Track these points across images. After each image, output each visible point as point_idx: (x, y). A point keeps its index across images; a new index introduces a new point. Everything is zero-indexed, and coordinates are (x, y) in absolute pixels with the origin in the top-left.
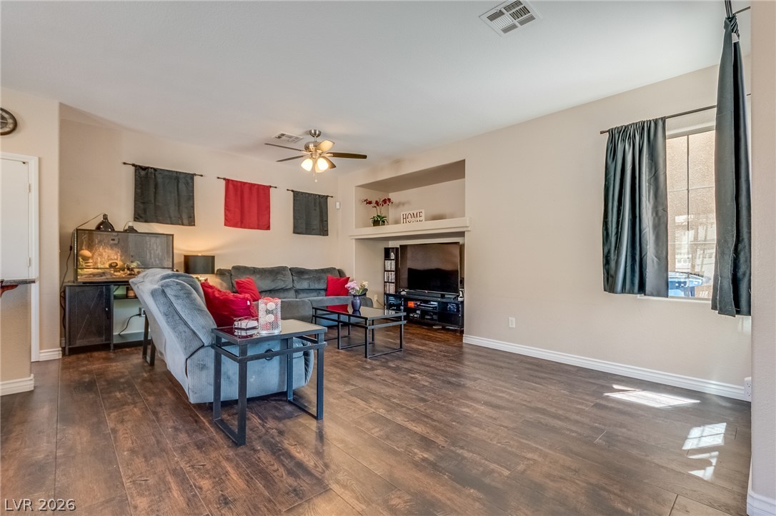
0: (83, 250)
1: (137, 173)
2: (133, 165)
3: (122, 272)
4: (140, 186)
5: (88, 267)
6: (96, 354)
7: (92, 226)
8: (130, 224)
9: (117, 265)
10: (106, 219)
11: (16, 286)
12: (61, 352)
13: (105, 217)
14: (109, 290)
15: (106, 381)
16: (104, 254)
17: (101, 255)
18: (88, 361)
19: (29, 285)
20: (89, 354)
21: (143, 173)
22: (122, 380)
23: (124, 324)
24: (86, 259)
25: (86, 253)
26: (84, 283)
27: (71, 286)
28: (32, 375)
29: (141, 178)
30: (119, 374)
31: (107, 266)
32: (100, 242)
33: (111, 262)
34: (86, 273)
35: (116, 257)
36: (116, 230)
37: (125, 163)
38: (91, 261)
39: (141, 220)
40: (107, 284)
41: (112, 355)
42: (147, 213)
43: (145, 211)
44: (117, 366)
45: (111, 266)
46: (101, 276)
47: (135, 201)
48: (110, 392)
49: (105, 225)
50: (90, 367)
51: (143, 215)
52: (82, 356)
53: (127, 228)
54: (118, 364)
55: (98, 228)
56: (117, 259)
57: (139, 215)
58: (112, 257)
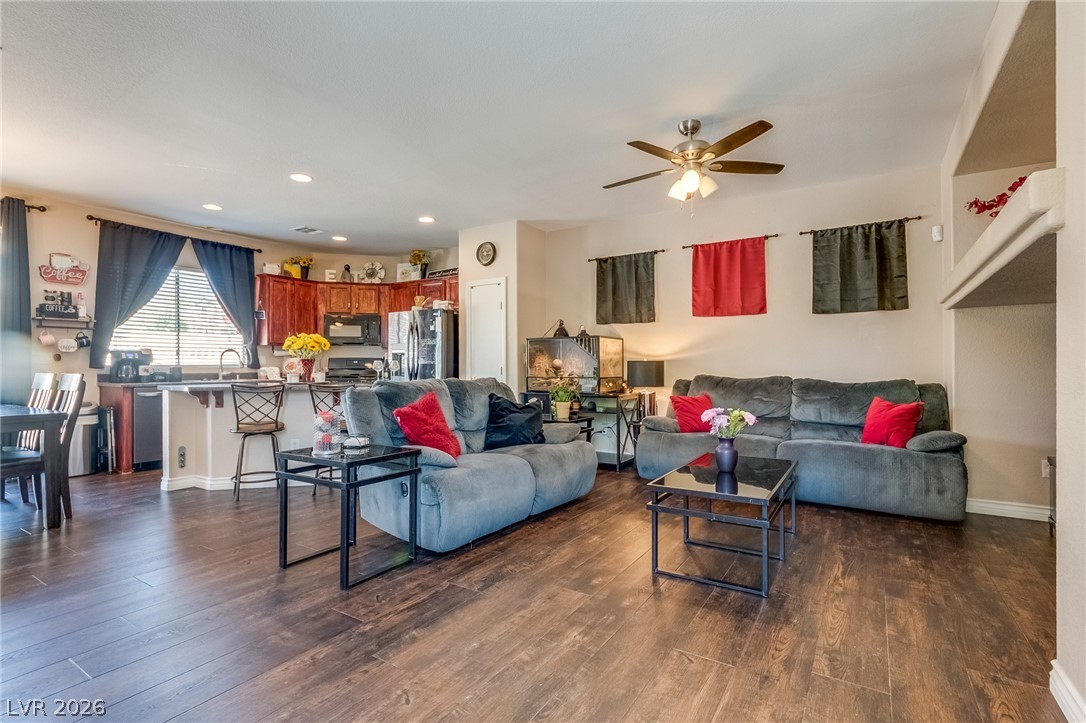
1: (599, 268)
2: (597, 259)
4: (602, 282)
21: (605, 266)
29: (602, 272)
37: (589, 261)
39: (603, 321)
47: (597, 300)
51: (604, 316)
57: (601, 316)
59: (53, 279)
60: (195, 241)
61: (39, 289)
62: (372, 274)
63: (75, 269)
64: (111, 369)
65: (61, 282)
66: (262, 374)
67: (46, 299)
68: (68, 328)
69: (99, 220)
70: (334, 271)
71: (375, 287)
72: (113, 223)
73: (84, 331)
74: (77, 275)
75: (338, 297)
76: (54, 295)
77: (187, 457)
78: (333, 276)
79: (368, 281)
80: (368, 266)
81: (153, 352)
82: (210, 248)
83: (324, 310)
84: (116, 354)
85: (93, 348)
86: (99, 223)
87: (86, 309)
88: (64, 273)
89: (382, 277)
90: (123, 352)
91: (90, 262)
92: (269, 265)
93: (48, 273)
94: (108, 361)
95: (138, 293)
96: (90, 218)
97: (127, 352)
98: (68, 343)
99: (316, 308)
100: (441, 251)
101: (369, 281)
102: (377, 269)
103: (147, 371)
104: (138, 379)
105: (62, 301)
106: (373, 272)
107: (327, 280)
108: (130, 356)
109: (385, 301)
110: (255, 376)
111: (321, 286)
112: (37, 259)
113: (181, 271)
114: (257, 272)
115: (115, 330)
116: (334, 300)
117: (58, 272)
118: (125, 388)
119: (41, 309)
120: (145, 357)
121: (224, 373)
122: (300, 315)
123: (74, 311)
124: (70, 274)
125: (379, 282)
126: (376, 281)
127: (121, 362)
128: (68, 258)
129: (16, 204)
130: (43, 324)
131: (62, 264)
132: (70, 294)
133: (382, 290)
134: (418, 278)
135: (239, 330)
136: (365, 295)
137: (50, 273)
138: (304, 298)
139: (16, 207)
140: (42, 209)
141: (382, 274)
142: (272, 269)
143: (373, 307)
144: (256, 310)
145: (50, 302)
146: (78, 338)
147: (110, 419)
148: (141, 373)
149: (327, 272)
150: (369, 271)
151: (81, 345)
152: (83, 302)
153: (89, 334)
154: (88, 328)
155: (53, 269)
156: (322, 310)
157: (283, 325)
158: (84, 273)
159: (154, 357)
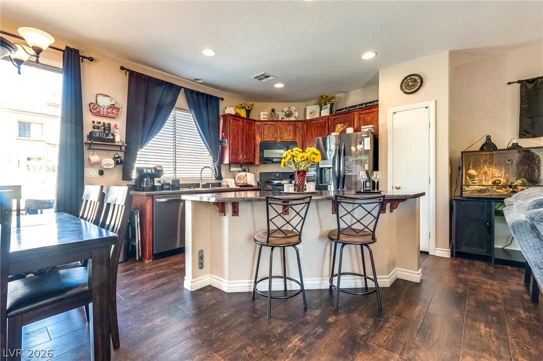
0: (470, 169)
1: (524, 89)
2: (518, 82)
3: (504, 189)
4: (527, 101)
5: (474, 184)
6: (477, 263)
7: (477, 147)
8: (514, 141)
9: (500, 183)
10: (490, 139)
11: (406, 199)
12: (450, 253)
13: (488, 138)
14: (490, 206)
15: (477, 301)
16: (488, 172)
17: (485, 173)
18: (469, 268)
19: (417, 199)
20: (471, 261)
21: (530, 86)
22: (493, 308)
23: (508, 239)
24: (472, 177)
25: (472, 172)
26: (468, 198)
27: (458, 200)
28: (420, 270)
29: (527, 92)
30: (492, 299)
31: (490, 183)
32: (485, 161)
33: (494, 179)
34: (471, 189)
35: (500, 175)
36: (498, 148)
37: (509, 83)
38: (476, 179)
39: (528, 135)
40: (489, 200)
41: (492, 270)
42: (536, 127)
43: (533, 125)
44: (492, 285)
45: (494, 183)
46: (484, 193)
47: (520, 117)
48: (475, 320)
49: (489, 146)
50: (467, 277)
51: (530, 131)
52: (466, 261)
53: (510, 145)
54: (495, 282)
55: (482, 149)
56: (501, 177)
57: (525, 131)
58: (497, 175)
59: (98, 114)
60: (186, 90)
61: (89, 120)
62: (289, 114)
63: (113, 107)
64: (136, 180)
65: (103, 116)
66: (224, 183)
67: (94, 128)
68: (108, 150)
69: (128, 70)
70: (266, 113)
71: (293, 123)
72: (137, 73)
73: (118, 153)
74: (114, 111)
75: (269, 131)
76: (99, 125)
77: (204, 258)
78: (265, 116)
79: (286, 119)
80: (286, 109)
81: (164, 169)
82: (195, 96)
83: (259, 140)
84: (140, 171)
85: (124, 164)
86: (128, 73)
87: (120, 137)
88: (105, 109)
89: (297, 116)
90: (145, 168)
91: (122, 101)
92: (228, 108)
93: (95, 109)
94: (134, 175)
95: (152, 126)
96: (122, 68)
97: (147, 168)
98: (108, 161)
99: (254, 139)
100: (342, 95)
101: (288, 119)
102: (293, 111)
103: (159, 182)
104: (154, 188)
105: (104, 129)
106: (290, 113)
107: (262, 119)
108: (149, 171)
109: (299, 132)
110: (220, 185)
111: (257, 123)
112: (88, 98)
113: (177, 112)
114: (221, 114)
115: (139, 153)
116: (266, 132)
117: (102, 109)
118: (148, 195)
119: (91, 136)
120: (158, 173)
121: (203, 183)
122: (247, 143)
123: (112, 137)
124: (109, 110)
125: (295, 119)
126: (292, 119)
127: (142, 175)
128: (108, 98)
129: (73, 53)
130: (92, 147)
131: (104, 102)
132: (109, 124)
133: (297, 125)
134: (328, 114)
135: (211, 153)
136: (286, 130)
137: (96, 109)
138: (249, 131)
139: (73, 56)
140: (91, 59)
141: (296, 114)
142: (231, 111)
143: (291, 137)
144: (220, 139)
145: (96, 130)
146: (114, 158)
147: (137, 219)
148: (156, 184)
149: (262, 113)
150: (287, 113)
151: (117, 163)
152: (117, 131)
153: (121, 155)
154: (121, 151)
155: (98, 106)
156: (258, 140)
157: (237, 150)
158: (118, 109)
159: (165, 172)
